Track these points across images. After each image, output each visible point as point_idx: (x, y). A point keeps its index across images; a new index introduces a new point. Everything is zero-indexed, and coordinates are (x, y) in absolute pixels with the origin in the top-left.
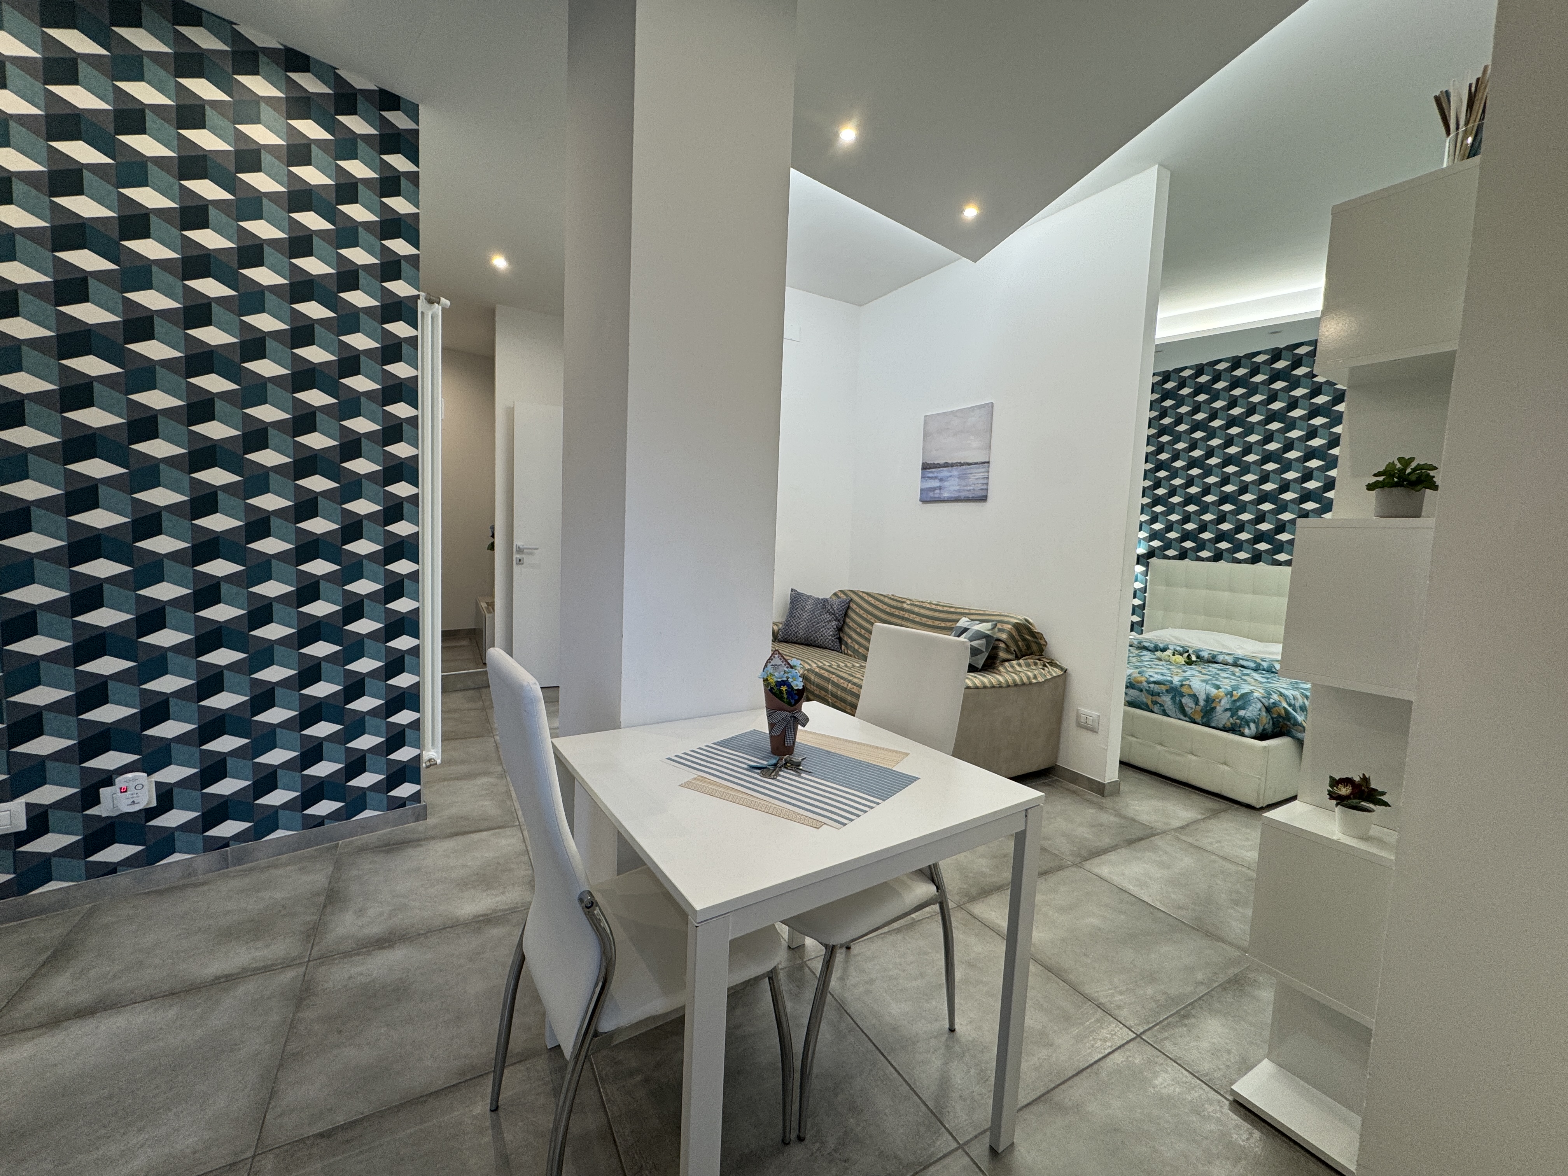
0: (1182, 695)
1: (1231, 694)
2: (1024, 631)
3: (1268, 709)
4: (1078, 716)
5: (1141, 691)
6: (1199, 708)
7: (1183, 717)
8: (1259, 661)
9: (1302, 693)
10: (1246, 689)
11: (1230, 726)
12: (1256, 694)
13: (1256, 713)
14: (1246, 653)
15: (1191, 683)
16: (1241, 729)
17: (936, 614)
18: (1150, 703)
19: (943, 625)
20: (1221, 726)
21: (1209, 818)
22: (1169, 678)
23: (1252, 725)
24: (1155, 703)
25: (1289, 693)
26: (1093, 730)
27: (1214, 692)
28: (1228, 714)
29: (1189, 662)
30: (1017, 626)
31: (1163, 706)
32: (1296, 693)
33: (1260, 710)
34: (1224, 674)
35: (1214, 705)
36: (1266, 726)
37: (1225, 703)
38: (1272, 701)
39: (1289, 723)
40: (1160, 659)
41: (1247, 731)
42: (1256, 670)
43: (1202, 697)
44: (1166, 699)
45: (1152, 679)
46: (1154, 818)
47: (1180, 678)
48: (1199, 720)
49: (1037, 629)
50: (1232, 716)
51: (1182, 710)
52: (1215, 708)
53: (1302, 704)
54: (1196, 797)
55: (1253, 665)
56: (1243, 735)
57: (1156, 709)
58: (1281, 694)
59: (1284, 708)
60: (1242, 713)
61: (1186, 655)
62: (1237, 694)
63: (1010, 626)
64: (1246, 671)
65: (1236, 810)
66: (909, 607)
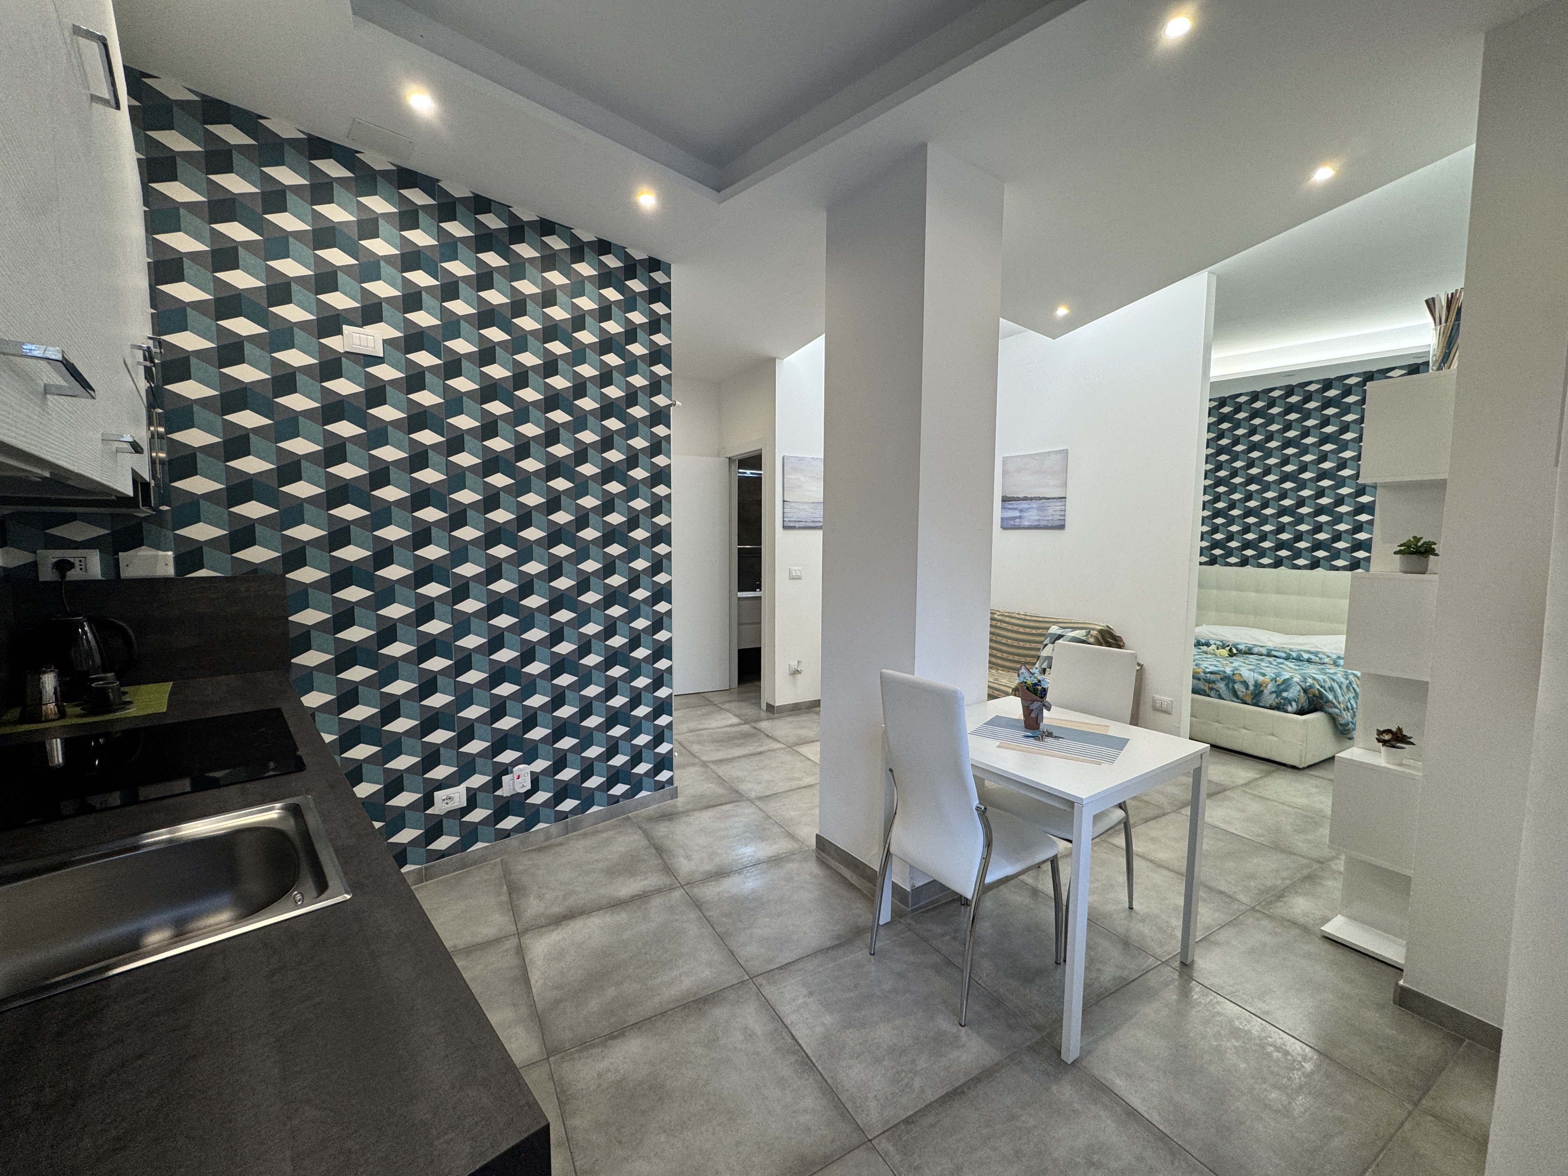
0: (1234, 682)
1: (1274, 680)
2: (1108, 636)
3: (1305, 691)
4: (1154, 701)
5: (1199, 679)
6: (1249, 692)
7: (1236, 700)
8: (1288, 651)
9: (1329, 677)
10: (1286, 675)
11: (1275, 705)
12: (1295, 679)
13: (1296, 694)
14: (1275, 646)
15: (1241, 673)
16: (1285, 707)
17: (1026, 623)
18: (1207, 689)
19: (1034, 632)
20: (1268, 705)
21: (1264, 777)
22: (1223, 669)
23: (1294, 704)
24: (1211, 689)
25: (1320, 677)
26: (1168, 713)
27: (1261, 678)
28: (1274, 695)
29: (1232, 654)
30: (1101, 632)
31: (1219, 691)
32: (1325, 677)
33: (1299, 691)
34: (1263, 664)
35: (1261, 689)
36: (1304, 704)
37: (1271, 687)
38: (1308, 684)
39: (1321, 701)
40: (1206, 653)
41: (1290, 709)
42: (1287, 659)
43: (1251, 684)
44: (1221, 686)
45: (1208, 670)
46: (1222, 778)
47: (1232, 669)
48: (1249, 701)
49: (1117, 633)
50: (1277, 697)
51: (1235, 694)
52: (1262, 691)
53: (1330, 685)
54: (1251, 763)
55: (1284, 655)
56: (1286, 712)
57: (1212, 693)
58: (1314, 679)
59: (1318, 689)
60: (1285, 694)
61: (1228, 648)
62: (1280, 680)
63: (1096, 632)
64: (1279, 660)
65: (1284, 770)
66: (1000, 618)
